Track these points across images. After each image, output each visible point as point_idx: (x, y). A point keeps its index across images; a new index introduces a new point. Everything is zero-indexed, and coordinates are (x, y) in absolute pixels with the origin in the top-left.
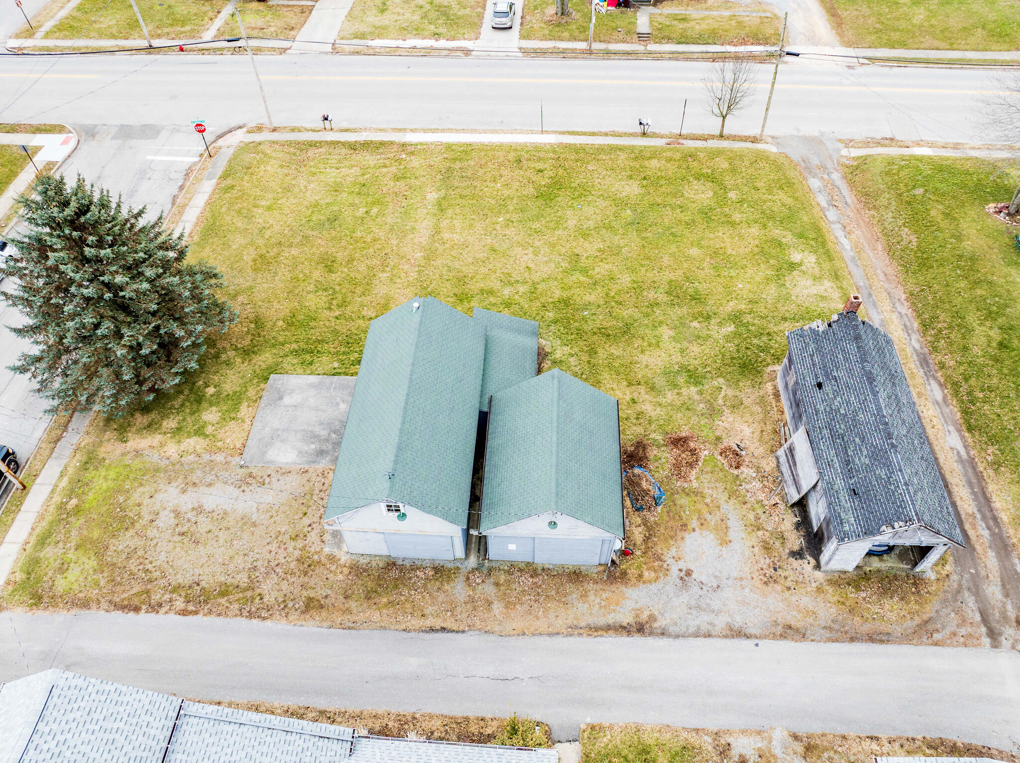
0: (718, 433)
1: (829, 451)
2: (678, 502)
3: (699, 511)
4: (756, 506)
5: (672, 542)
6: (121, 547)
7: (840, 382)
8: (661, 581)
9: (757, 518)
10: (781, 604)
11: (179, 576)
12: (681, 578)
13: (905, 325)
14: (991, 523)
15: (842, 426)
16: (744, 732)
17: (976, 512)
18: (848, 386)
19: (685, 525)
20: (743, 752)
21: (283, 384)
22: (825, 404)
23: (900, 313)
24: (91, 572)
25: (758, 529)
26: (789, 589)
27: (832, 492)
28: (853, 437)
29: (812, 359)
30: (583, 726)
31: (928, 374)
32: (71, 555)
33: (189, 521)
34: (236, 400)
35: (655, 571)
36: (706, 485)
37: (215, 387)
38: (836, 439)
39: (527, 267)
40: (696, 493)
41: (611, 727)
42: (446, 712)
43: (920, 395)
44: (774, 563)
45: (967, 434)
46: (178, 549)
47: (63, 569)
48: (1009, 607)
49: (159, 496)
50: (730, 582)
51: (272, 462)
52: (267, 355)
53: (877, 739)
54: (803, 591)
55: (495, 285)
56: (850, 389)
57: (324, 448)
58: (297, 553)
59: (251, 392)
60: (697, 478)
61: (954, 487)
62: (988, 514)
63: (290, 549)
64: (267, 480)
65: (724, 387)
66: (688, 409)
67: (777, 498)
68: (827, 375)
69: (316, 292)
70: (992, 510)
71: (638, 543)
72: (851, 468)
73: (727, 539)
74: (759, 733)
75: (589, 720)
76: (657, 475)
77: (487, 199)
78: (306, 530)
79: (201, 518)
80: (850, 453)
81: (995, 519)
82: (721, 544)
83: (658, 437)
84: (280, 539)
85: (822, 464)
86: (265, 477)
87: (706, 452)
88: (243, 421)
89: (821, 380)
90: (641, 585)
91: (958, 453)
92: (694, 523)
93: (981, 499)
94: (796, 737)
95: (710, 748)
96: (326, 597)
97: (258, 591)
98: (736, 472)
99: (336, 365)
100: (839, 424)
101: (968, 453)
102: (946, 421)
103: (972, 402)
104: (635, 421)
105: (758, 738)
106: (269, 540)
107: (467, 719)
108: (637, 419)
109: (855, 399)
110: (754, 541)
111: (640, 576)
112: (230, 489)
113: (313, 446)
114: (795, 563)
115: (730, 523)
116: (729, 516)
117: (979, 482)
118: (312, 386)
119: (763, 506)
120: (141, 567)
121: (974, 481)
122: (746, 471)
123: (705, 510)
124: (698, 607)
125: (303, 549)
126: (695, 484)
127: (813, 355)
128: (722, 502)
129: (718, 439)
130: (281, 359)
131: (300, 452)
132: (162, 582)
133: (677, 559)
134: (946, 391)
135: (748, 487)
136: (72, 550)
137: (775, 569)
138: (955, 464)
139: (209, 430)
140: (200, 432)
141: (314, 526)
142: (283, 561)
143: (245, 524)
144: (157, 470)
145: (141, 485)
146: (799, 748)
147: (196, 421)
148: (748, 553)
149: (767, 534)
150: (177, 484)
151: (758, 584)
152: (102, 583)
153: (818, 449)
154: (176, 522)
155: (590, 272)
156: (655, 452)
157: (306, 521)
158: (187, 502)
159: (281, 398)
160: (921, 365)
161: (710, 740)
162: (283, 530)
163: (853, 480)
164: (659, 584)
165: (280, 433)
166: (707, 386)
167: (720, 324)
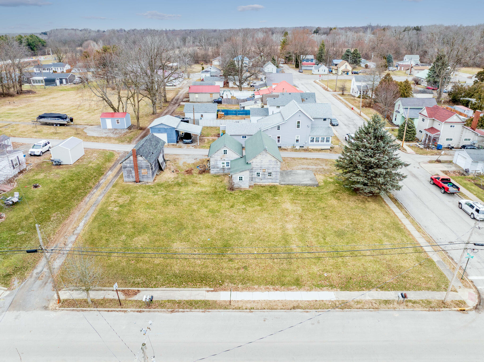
0: (177, 174)
36: (185, 168)
65: (170, 181)
83: (195, 175)
87: (183, 172)
128: (182, 166)
166: (176, 182)
167: (162, 194)
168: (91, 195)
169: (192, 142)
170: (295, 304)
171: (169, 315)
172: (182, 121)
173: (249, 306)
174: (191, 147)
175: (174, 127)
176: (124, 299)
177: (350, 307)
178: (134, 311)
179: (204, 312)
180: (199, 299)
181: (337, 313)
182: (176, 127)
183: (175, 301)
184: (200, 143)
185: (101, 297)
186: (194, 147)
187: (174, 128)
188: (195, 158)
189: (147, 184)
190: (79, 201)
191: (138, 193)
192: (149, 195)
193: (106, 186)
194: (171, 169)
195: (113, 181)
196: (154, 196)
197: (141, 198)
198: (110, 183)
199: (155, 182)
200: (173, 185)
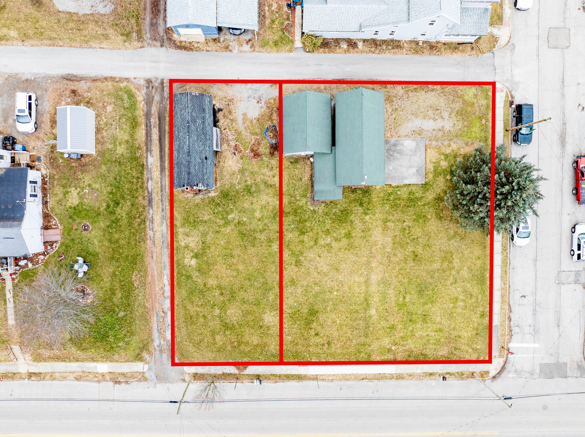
0: (242, 161)
2: (259, 130)
3: (252, 126)
4: (232, 129)
5: (263, 113)
6: (458, 104)
7: (199, 156)
8: (268, 99)
9: (232, 124)
10: (229, 92)
11: (433, 94)
12: (261, 100)
13: (152, 223)
14: (148, 124)
15: (202, 138)
16: (246, 52)
17: (153, 129)
19: (258, 120)
20: (247, 46)
21: (419, 179)
22: (206, 150)
23: (153, 231)
24: (465, 95)
25: (232, 120)
26: (225, 98)
28: (200, 132)
29: (207, 171)
30: (294, 52)
31: (150, 194)
32: (475, 101)
33: (437, 115)
34: (437, 173)
35: (269, 102)
36: (249, 137)
37: (447, 179)
39: (320, 257)
40: (253, 134)
41: (286, 52)
42: (336, 54)
43: (157, 183)
44: (229, 107)
45: (145, 163)
46: (437, 104)
47: (475, 96)
48: (154, 92)
49: (452, 125)
50: (245, 99)
51: (413, 140)
52: (430, 198)
53: (207, 51)
54: (221, 97)
55: (334, 244)
56: (197, 152)
57: (394, 147)
58: (394, 103)
59: (431, 176)
60: (252, 140)
61: (157, 139)
62: (148, 128)
63: (397, 105)
64: (412, 132)
65: (236, 184)
66: (252, 173)
67: (224, 132)
69: (417, 238)
70: (147, 129)
71: (275, 113)
73: (243, 116)
74: (241, 52)
75: (292, 54)
76: (266, 141)
77: (343, 310)
78: (393, 113)
79: (433, 116)
80: (202, 126)
81: (147, 126)
82: (246, 113)
83: (265, 159)
84: (401, 109)
86: (414, 134)
87: (247, 152)
88: (430, 162)
89: (205, 161)
90: (274, 97)
91: (151, 155)
92: (254, 121)
93: (149, 134)
94: (231, 51)
95: (256, 47)
96: (380, 89)
97: (404, 90)
98: (237, 143)
99: (399, 193)
101: (147, 155)
102: (151, 170)
103: (138, 178)
104: (273, 167)
105: (242, 50)
106: (405, 108)
107: (329, 53)
108: (272, 168)
109: (196, 146)
110: (234, 115)
111: (275, 100)
112: (425, 128)
113: (399, 148)
114: (221, 107)
115: (242, 122)
116: (242, 124)
117: (147, 142)
118: (406, 178)
119: (229, 129)
120: (448, 97)
121: (149, 142)
122: (233, 144)
123: (250, 126)
124: (256, 90)
125: (392, 105)
126: (253, 137)
127: (206, 173)
128: (244, 130)
129: (242, 158)
130: (424, 195)
131: (403, 145)
132: (438, 92)
133: (262, 107)
134: (146, 185)
135: (233, 137)
136: (475, 102)
137: (229, 104)
138: (154, 149)
139: (443, 157)
140: (446, 156)
141: (390, 114)
142: (398, 101)
143: (416, 114)
144: (456, 136)
145: (460, 129)
146: (230, 48)
147: (449, 161)
148: (237, 110)
149: (229, 118)
150: (447, 130)
151: (235, 99)
152: (459, 91)
154: (441, 114)
155: (290, 254)
156: (266, 151)
157: (394, 116)
158: (440, 123)
159: (417, 171)
160: (152, 199)
161: (256, 49)
162: (401, 112)
164: (268, 98)
165: (413, 154)
166: (243, 184)
167: (234, 219)
168: (151, 224)
170: (364, 377)
171: (274, 385)
173: (330, 378)
174: (245, 46)
176: (238, 373)
177: (403, 378)
178: (248, 382)
179: (299, 382)
180: (294, 374)
181: (393, 382)
183: (276, 375)
185: (221, 372)
186: (249, 45)
188: (257, 96)
189: (210, 195)
190: (144, 241)
191: (206, 222)
192: (219, 226)
193: (160, 199)
194: (230, 142)
195: (164, 185)
196: (226, 227)
197: (212, 235)
198: (161, 191)
199: (218, 186)
200: (242, 194)
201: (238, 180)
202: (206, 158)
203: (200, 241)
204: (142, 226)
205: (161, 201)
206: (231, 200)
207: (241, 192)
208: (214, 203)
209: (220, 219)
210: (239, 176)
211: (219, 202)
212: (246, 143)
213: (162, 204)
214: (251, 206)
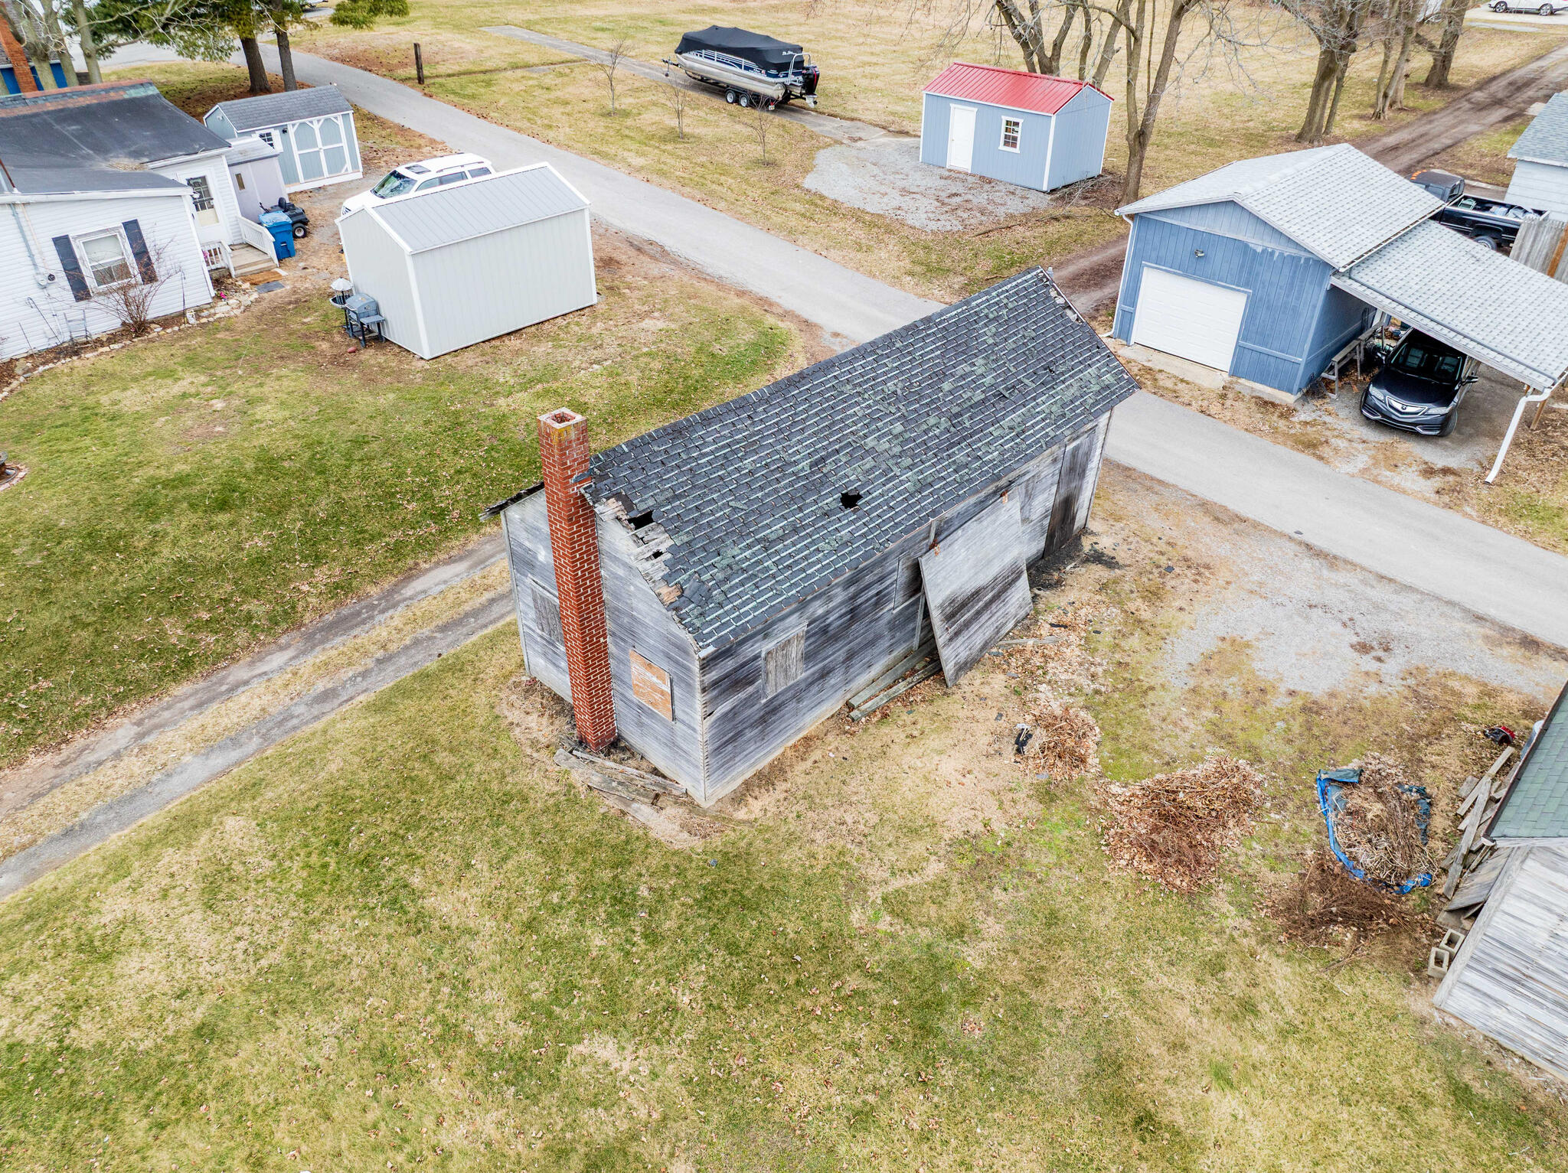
0: (1034, 808)
1: (996, 439)
2: (1290, 749)
3: (1249, 711)
4: (1102, 649)
7: (824, 448)
9: (1123, 634)
12: (1386, 650)
13: (196, 707)
15: (932, 421)
18: (829, 427)
19: (1307, 710)
22: (897, 471)
23: (142, 736)
25: (1140, 621)
26: (1169, 543)
27: (1069, 415)
28: (945, 396)
29: (781, 539)
31: (387, 601)
36: (1186, 736)
38: (965, 429)
40: (1226, 739)
44: (1162, 575)
50: (1282, 599)
56: (834, 423)
60: (1200, 758)
65: (875, 894)
66: (1053, 919)
67: (1044, 632)
68: (814, 488)
72: (1007, 389)
73: (1225, 645)
80: (979, 396)
82: (1249, 646)
83: (1227, 912)
85: (1030, 446)
87: (1115, 789)
89: (832, 501)
92: (1281, 701)
94: (1321, 458)
98: (1084, 715)
100: (930, 429)
109: (857, 403)
110: (1171, 614)
115: (1195, 658)
116: (1185, 667)
119: (1088, 640)
122: (1052, 701)
123: (1233, 705)
126: (1215, 751)
127: (765, 539)
128: (1177, 693)
129: (1045, 796)
133: (1374, 675)
134: (424, 565)
135: (1084, 681)
137: (1169, 569)
146: (1326, 452)
148: (1202, 609)
149: (1131, 608)
151: (1227, 576)
153: (1002, 462)
156: (1270, 878)
163: (1027, 381)
166: (924, 934)
167: (605, 1097)
168: (192, 702)
169: (1442, 429)
172: (1441, 217)
174: (1410, 479)
175: (1325, 252)
182: (1340, 262)
184: (1521, 458)
186: (1437, 482)
187: (1326, 267)
188: (1370, 627)
189: (643, 812)
190: (30, 738)
191: (418, 924)
192: (451, 1034)
193: (393, 647)
194: (1043, 687)
195: (494, 615)
196: (487, 1085)
197: (329, 1048)
198: (444, 628)
199: (741, 814)
200: (853, 981)
201: (915, 880)
202: (850, 501)
203: (211, 998)
204: (141, 669)
205: (379, 661)
206: (732, 948)
207: (859, 966)
208: (606, 875)
209: (522, 994)
210: (934, 868)
211: (644, 892)
212: (1145, 748)
213: (364, 674)
214: (834, 1128)
